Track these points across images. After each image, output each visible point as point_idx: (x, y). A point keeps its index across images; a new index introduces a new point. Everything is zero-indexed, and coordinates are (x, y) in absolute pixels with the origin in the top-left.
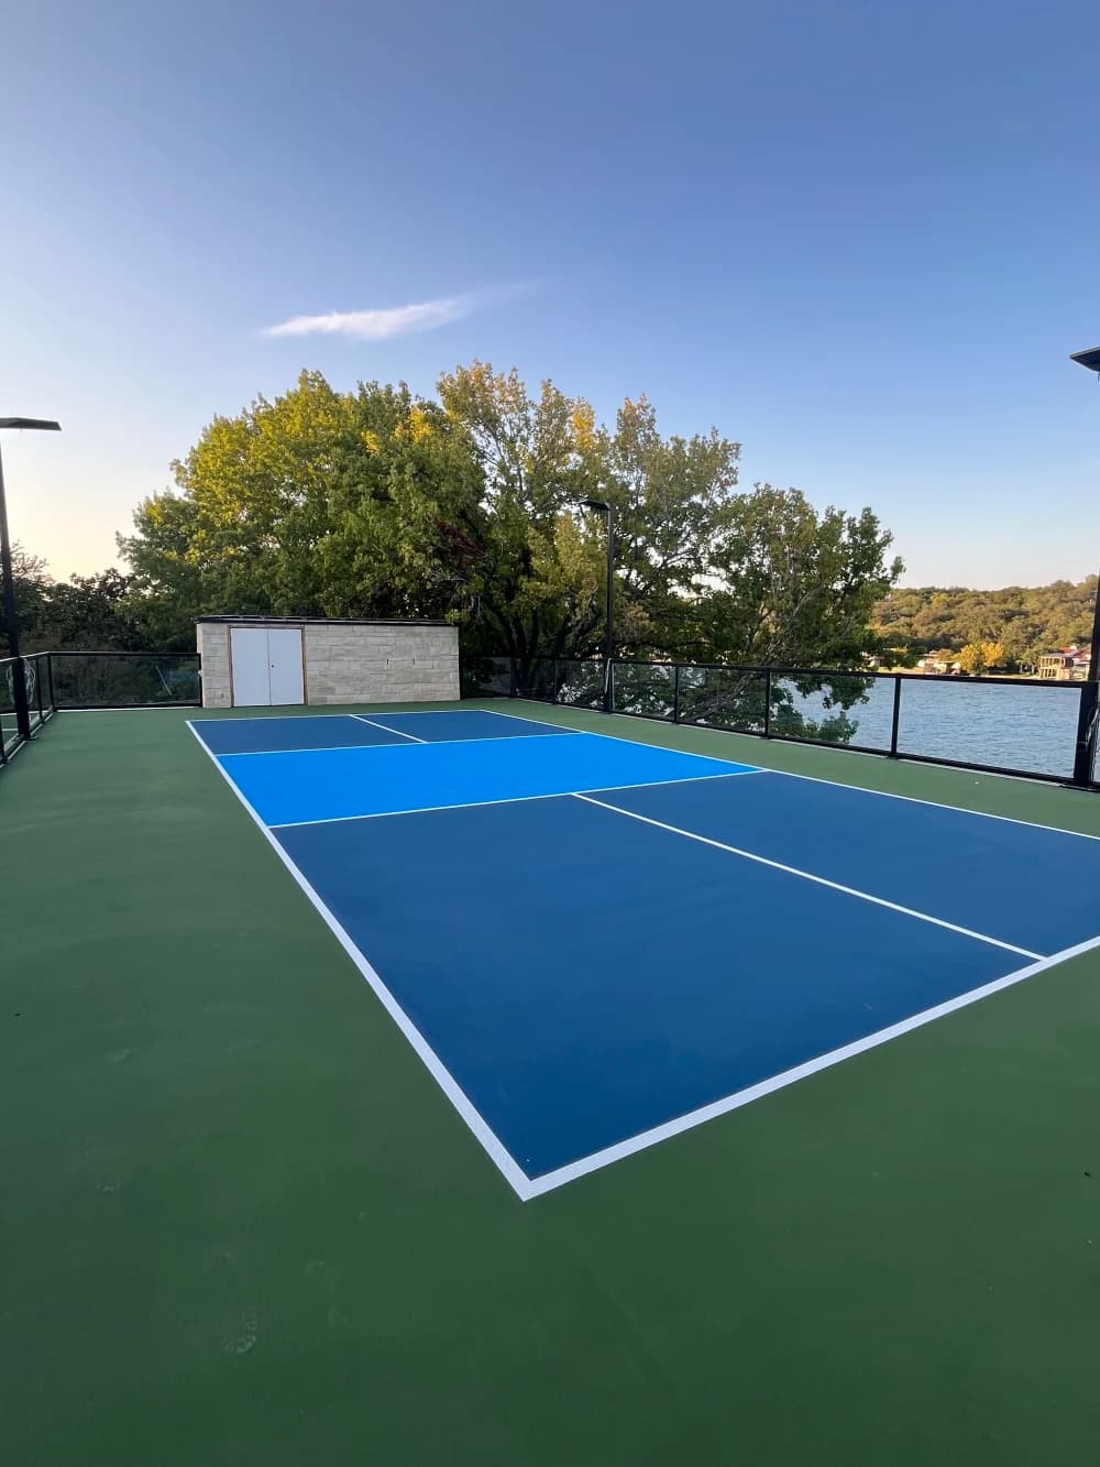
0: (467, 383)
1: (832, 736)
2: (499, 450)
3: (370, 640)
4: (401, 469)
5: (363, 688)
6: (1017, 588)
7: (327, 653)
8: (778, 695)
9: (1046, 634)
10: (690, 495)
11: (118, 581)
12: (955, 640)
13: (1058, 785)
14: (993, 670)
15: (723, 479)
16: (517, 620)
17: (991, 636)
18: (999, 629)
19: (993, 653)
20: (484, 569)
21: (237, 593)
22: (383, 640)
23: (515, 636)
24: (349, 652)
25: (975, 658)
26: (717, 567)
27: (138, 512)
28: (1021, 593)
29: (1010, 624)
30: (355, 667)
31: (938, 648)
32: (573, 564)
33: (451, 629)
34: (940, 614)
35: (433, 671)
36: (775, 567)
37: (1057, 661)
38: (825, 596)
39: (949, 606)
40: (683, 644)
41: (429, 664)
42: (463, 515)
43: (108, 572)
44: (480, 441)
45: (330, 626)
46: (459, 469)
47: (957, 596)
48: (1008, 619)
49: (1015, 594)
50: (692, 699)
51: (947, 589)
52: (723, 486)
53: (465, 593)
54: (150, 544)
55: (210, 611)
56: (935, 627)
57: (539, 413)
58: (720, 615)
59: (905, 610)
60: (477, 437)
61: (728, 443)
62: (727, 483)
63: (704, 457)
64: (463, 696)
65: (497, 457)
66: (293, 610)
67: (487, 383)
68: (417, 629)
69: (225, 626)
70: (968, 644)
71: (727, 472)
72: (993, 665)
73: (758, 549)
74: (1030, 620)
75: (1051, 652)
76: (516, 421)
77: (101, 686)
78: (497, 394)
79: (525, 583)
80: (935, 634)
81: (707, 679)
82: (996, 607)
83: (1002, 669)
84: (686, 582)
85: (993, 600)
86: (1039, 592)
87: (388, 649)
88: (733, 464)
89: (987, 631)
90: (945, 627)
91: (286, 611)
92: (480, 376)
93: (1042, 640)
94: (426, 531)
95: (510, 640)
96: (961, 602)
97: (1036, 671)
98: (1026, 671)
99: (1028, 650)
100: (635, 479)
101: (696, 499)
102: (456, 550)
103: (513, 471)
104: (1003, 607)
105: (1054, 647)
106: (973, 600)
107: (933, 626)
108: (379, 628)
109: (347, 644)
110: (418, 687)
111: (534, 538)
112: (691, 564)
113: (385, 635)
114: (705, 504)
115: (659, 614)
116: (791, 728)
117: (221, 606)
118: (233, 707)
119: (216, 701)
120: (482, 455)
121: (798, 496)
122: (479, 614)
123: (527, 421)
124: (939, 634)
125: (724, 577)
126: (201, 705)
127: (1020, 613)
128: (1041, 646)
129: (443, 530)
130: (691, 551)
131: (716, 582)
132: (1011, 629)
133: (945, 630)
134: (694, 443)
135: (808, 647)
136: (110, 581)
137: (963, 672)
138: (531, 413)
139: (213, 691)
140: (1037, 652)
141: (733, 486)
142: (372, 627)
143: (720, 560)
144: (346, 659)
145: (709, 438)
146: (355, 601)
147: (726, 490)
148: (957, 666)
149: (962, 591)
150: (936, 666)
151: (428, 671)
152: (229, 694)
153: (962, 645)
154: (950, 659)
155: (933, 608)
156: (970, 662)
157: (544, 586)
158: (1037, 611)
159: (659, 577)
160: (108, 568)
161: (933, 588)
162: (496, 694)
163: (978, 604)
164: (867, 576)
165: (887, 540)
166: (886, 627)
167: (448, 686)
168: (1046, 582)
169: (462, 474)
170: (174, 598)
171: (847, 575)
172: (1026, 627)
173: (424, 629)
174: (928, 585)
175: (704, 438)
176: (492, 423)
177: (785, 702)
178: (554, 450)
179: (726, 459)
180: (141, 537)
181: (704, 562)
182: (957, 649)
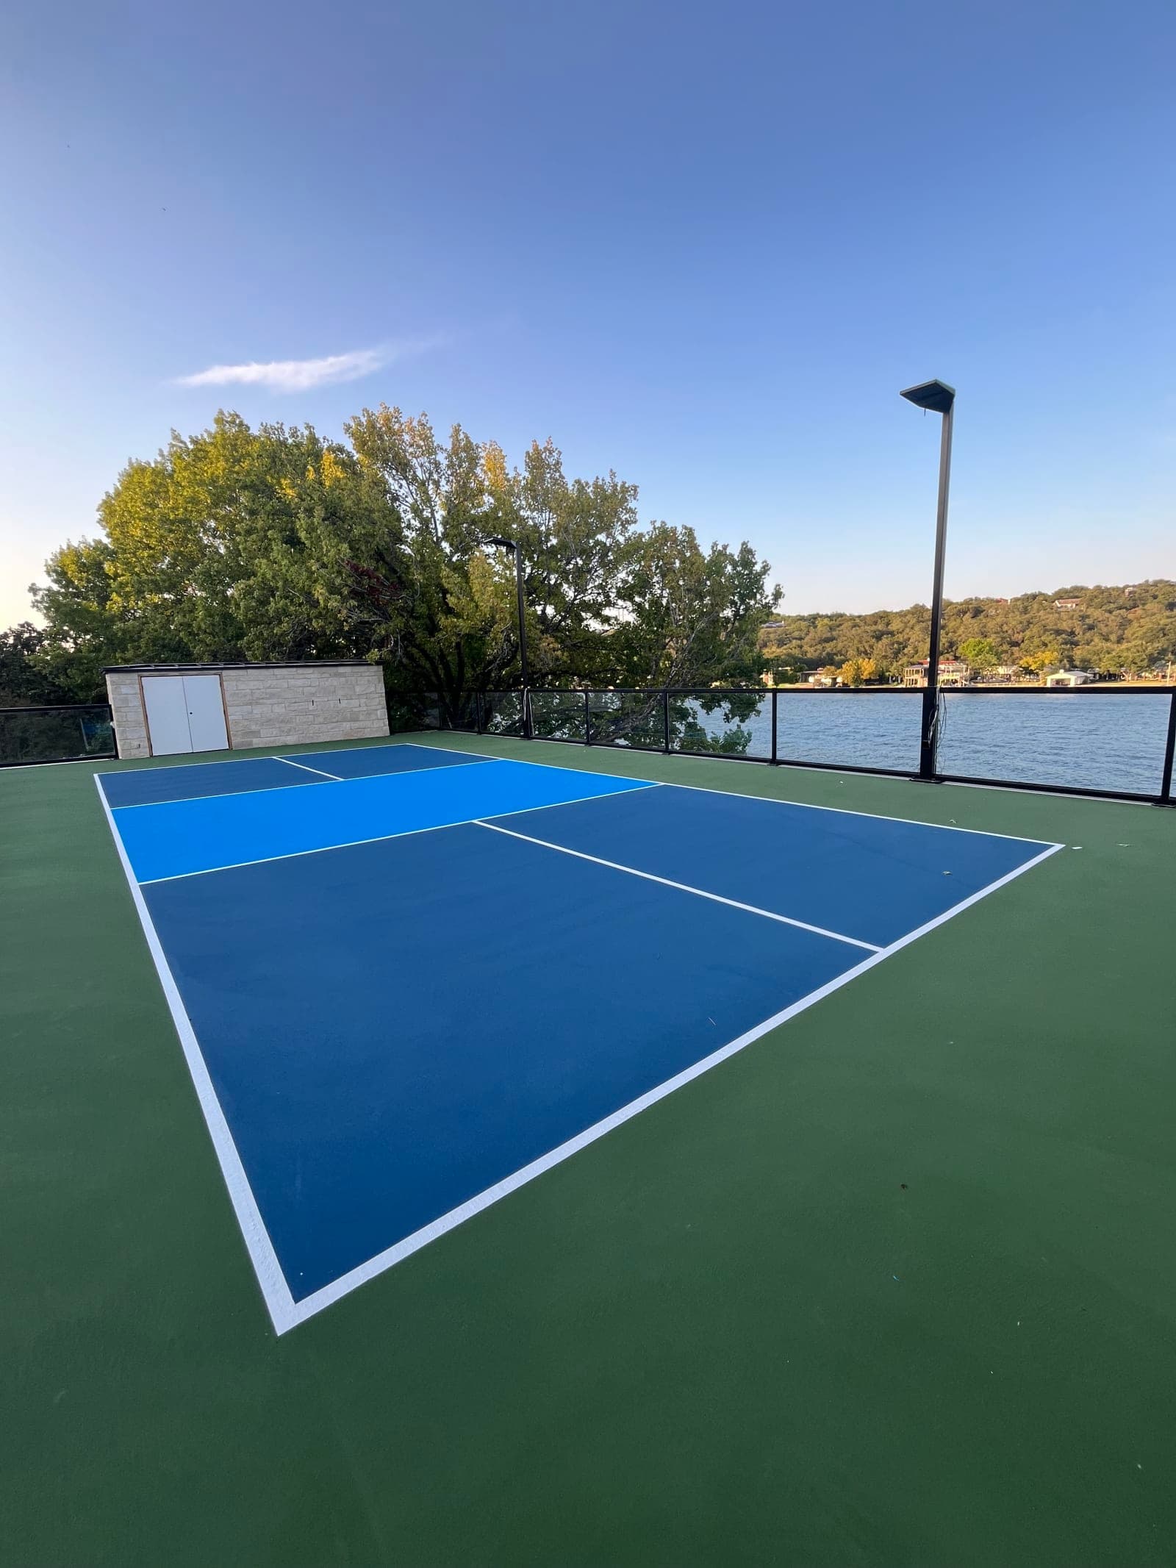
0: (374, 427)
1: (731, 748)
2: (412, 493)
3: (292, 682)
4: (309, 511)
5: (290, 730)
6: (885, 612)
7: (248, 697)
8: (683, 714)
9: (909, 650)
10: (595, 534)
11: (34, 634)
12: (837, 658)
13: (908, 779)
14: (868, 681)
15: (623, 518)
16: (443, 656)
17: (866, 653)
18: (871, 647)
19: (868, 667)
20: (403, 608)
21: (154, 641)
22: (308, 682)
23: (441, 672)
24: (272, 696)
25: (854, 673)
26: (625, 600)
27: (50, 563)
28: (887, 616)
29: (880, 642)
30: (279, 710)
31: (823, 665)
32: (486, 601)
33: (375, 668)
34: (824, 636)
35: (361, 709)
36: (673, 598)
37: (917, 672)
38: (716, 622)
39: (831, 629)
40: (599, 672)
41: (355, 703)
42: (379, 556)
43: (22, 626)
44: (394, 486)
45: (250, 671)
46: (372, 511)
47: (837, 620)
48: (879, 638)
49: (883, 617)
50: (609, 721)
51: (829, 614)
52: (625, 524)
53: (383, 632)
54: (65, 595)
55: (126, 661)
56: (821, 648)
57: (449, 456)
58: (629, 645)
59: (796, 634)
60: (391, 481)
61: (627, 485)
62: (627, 522)
63: (605, 498)
64: (392, 732)
65: (410, 500)
66: (215, 656)
67: (396, 427)
68: (341, 670)
69: (135, 676)
70: (848, 661)
71: (627, 513)
72: (868, 677)
73: (658, 583)
74: (895, 638)
75: (913, 664)
76: (427, 464)
77: (24, 743)
78: (407, 437)
79: (443, 621)
80: (821, 654)
81: (623, 703)
82: (868, 628)
83: (876, 680)
84: (597, 615)
85: (865, 623)
86: (902, 615)
87: (313, 690)
88: (632, 504)
89: (863, 649)
90: (829, 647)
91: (206, 658)
92: (388, 420)
93: (905, 655)
94: (339, 573)
95: (438, 676)
96: (841, 625)
97: (902, 681)
98: (894, 681)
99: (895, 664)
100: (544, 519)
101: (601, 537)
102: (372, 590)
103: (427, 514)
104: (874, 628)
105: (915, 659)
106: (850, 623)
107: (819, 647)
108: (301, 671)
109: (269, 687)
110: (347, 726)
111: (448, 577)
112: (601, 599)
113: (307, 676)
114: (608, 542)
115: (574, 645)
116: (696, 744)
117: (139, 656)
118: (152, 756)
119: (133, 752)
120: (395, 498)
121: (690, 532)
122: (400, 653)
123: (437, 465)
124: (824, 653)
125: (631, 609)
126: (116, 756)
127: (888, 633)
128: (905, 659)
129: (358, 572)
130: (600, 586)
131: (623, 614)
132: (881, 646)
133: (829, 650)
134: (596, 486)
135: (706, 668)
136: (26, 635)
137: (844, 684)
138: (441, 458)
139: (128, 742)
140: (902, 665)
141: (633, 525)
142: (295, 669)
143: (626, 593)
144: (268, 702)
145: (608, 480)
146: (276, 645)
147: (626, 528)
148: (839, 680)
149: (841, 615)
150: (823, 680)
151: (356, 710)
152: (146, 744)
153: (843, 662)
154: (834, 675)
155: (819, 632)
156: (851, 674)
157: (461, 623)
158: (901, 630)
159: (572, 610)
160: (22, 622)
161: (818, 614)
162: (429, 727)
163: (855, 626)
164: (752, 602)
165: (766, 569)
166: (781, 649)
167: (378, 723)
168: (907, 606)
169: (376, 515)
170: (97, 649)
171: (733, 603)
172: (893, 644)
173: (348, 669)
174: (813, 612)
175: (603, 480)
176: (403, 467)
177: (690, 720)
178: (465, 493)
179: (626, 500)
180: (55, 587)
181: (612, 595)
182: (839, 665)
